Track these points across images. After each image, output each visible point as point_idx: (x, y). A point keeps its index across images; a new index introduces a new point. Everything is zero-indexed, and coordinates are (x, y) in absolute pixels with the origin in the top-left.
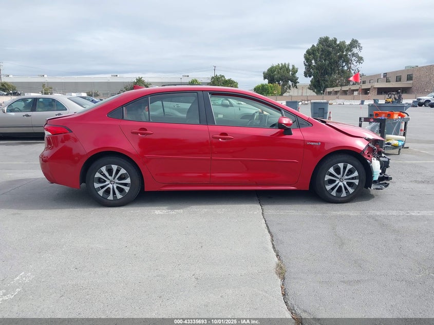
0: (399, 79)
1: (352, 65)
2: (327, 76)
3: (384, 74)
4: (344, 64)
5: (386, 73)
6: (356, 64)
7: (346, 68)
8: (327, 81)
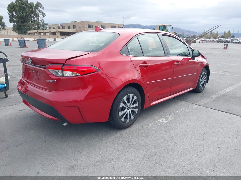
0: (69, 27)
1: (39, 18)
2: (25, 23)
3: (61, 24)
4: (34, 17)
5: (62, 24)
6: (42, 17)
7: (36, 19)
8: (25, 26)
